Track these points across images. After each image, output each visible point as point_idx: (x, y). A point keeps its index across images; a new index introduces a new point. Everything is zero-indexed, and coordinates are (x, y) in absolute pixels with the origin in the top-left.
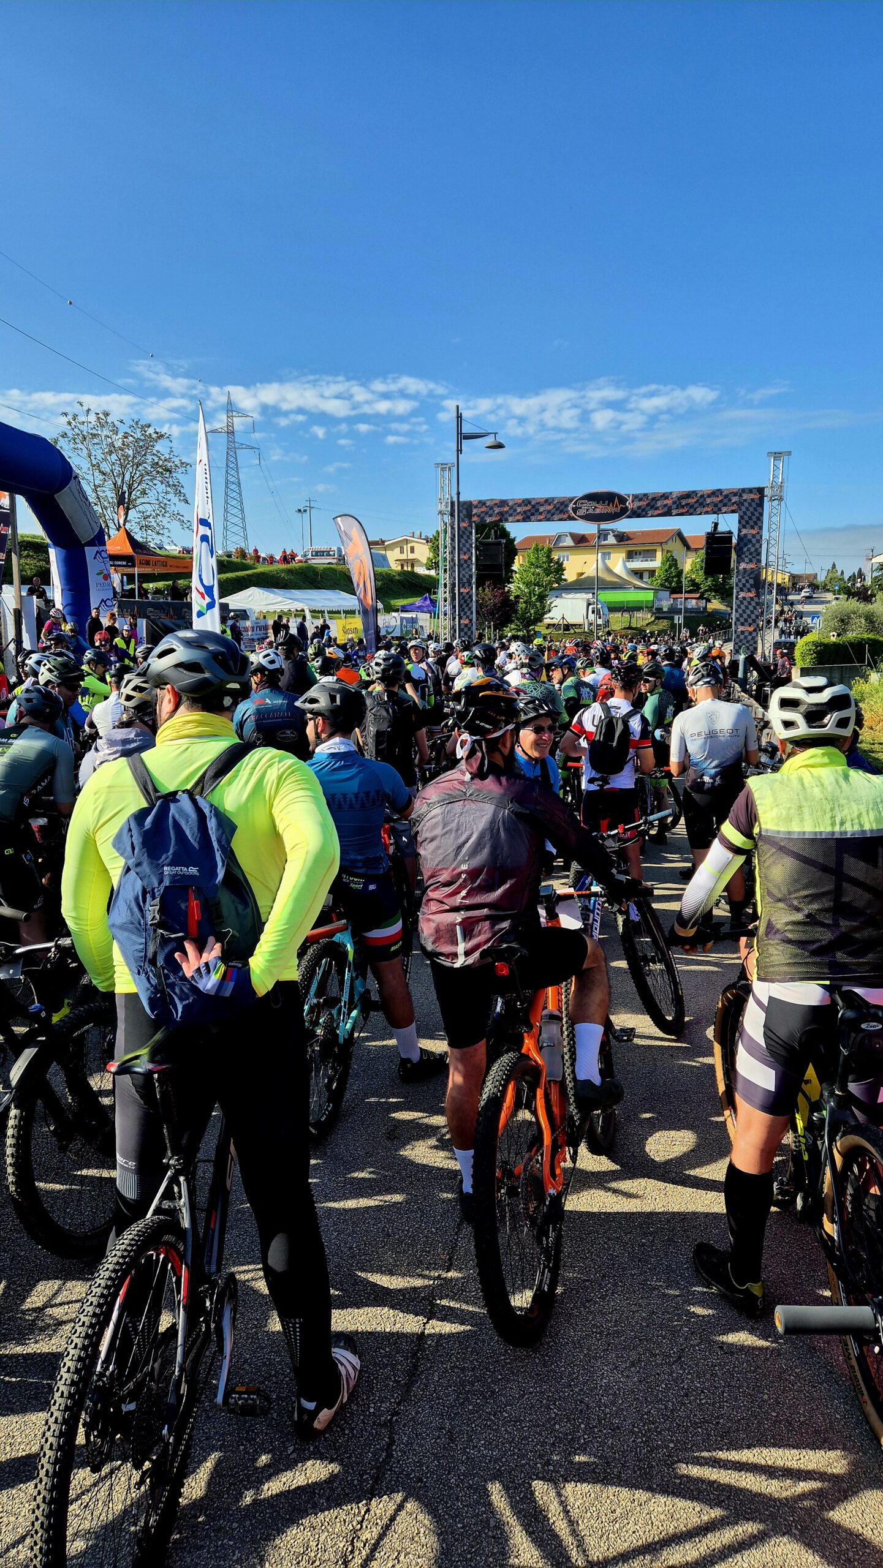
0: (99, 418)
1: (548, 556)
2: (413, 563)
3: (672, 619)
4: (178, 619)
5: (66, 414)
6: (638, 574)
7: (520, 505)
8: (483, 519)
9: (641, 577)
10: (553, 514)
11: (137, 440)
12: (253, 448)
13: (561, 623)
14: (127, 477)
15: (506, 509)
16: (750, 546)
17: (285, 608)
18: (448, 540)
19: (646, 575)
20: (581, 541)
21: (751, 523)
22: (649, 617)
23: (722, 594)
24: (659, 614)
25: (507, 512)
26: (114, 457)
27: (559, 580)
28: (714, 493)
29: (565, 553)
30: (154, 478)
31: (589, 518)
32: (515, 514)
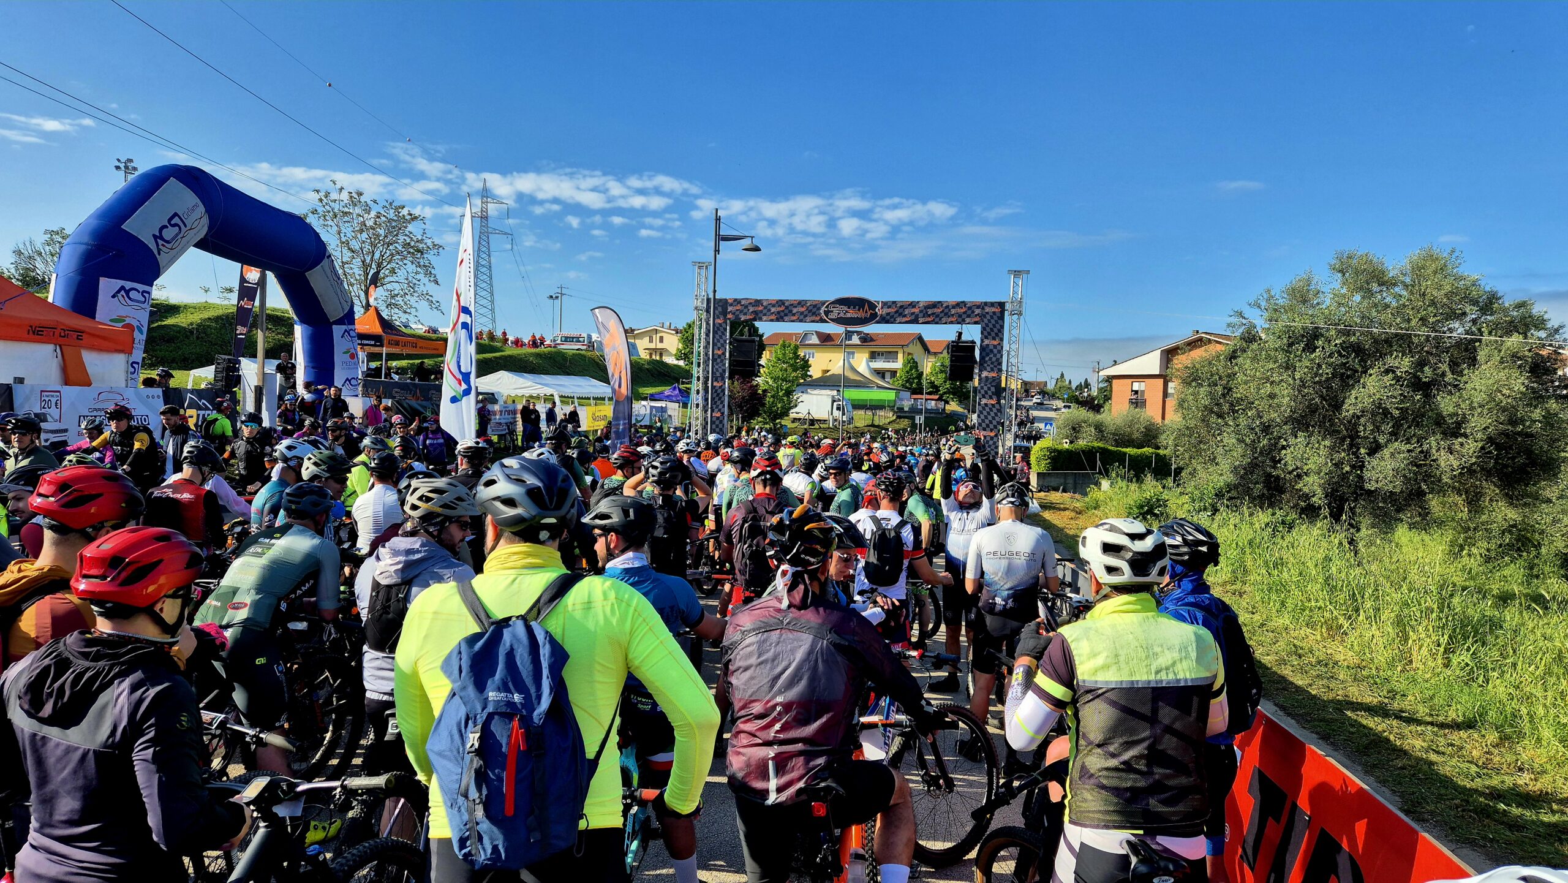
0: (351, 197)
1: (795, 353)
2: (661, 352)
3: (913, 419)
4: (425, 400)
5: (318, 191)
6: (881, 373)
7: (774, 306)
8: (737, 317)
9: (883, 377)
10: (806, 316)
11: (390, 220)
12: (506, 234)
13: (807, 417)
14: (377, 255)
15: (760, 309)
16: (993, 356)
17: (535, 393)
18: (703, 336)
19: (888, 375)
20: (826, 340)
21: (993, 334)
22: (891, 416)
23: (959, 397)
24: (900, 413)
25: (761, 311)
26: (364, 235)
27: (805, 376)
28: (958, 305)
29: (811, 351)
30: (405, 258)
31: (839, 321)
32: (768, 313)
